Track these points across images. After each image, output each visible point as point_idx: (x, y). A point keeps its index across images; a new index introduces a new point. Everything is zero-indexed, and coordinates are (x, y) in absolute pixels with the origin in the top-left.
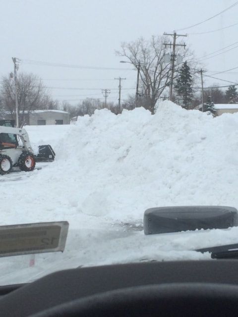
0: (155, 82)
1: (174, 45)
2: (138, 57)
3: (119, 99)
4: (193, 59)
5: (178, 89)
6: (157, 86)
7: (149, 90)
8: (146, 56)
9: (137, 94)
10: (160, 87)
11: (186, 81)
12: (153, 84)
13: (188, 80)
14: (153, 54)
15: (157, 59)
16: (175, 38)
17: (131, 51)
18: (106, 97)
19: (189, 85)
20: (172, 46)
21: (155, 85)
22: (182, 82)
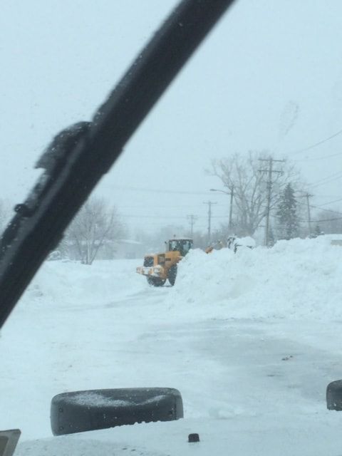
0: (252, 208)
1: (271, 172)
2: (232, 176)
3: (209, 228)
4: (299, 179)
5: (280, 216)
6: (255, 212)
7: (246, 216)
8: (242, 175)
9: (230, 222)
10: (259, 213)
11: (290, 207)
12: (250, 210)
13: (293, 206)
14: (250, 174)
15: (255, 178)
16: (271, 164)
17: (223, 170)
18: (192, 224)
19: (294, 212)
20: (268, 173)
21: (253, 210)
22: (285, 207)
